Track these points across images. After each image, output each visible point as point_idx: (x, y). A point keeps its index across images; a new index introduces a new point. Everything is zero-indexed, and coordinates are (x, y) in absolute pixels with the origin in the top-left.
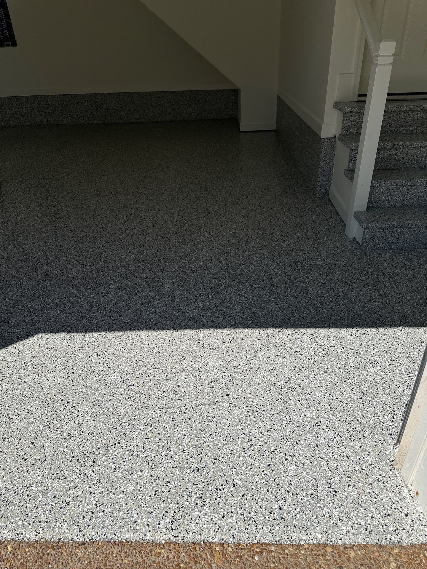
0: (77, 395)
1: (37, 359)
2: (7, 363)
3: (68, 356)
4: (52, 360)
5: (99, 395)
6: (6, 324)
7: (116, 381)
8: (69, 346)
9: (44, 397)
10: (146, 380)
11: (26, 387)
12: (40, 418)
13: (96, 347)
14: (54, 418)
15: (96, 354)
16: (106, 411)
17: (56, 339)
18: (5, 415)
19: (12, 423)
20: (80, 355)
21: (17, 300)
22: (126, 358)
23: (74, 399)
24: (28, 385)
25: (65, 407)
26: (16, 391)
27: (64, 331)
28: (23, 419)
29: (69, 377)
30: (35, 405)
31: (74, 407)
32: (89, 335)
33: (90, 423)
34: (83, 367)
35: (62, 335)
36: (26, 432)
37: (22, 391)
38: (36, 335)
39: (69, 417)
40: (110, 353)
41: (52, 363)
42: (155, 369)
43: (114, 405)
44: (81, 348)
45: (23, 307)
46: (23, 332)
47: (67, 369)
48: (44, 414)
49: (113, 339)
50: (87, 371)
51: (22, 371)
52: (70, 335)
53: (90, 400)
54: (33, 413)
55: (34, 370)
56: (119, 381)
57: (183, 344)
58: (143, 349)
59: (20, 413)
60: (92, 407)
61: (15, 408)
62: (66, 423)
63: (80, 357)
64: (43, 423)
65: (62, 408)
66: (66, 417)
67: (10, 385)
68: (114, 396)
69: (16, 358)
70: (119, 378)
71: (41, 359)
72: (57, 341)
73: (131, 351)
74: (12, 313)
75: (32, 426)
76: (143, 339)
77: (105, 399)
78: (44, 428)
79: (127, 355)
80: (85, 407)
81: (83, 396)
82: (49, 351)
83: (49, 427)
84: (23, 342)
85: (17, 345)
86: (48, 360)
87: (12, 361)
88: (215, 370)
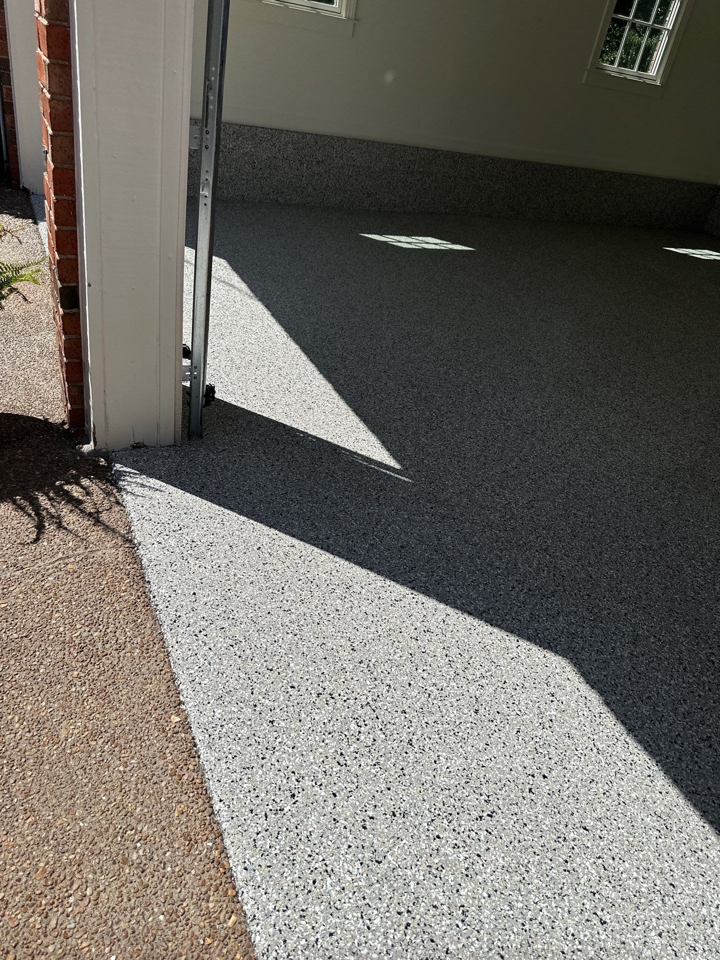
0: (512, 821)
1: (524, 696)
3: (566, 741)
4: (540, 721)
5: (540, 863)
6: (542, 599)
7: (586, 877)
8: (584, 727)
9: (474, 764)
10: (633, 944)
11: (471, 720)
12: (439, 790)
13: (618, 775)
14: (451, 814)
15: (606, 787)
16: (520, 905)
17: (577, 693)
19: (406, 753)
20: (582, 759)
21: (591, 577)
22: (641, 856)
23: (504, 821)
24: (475, 722)
25: (481, 817)
26: (455, 712)
27: (601, 693)
28: (421, 764)
29: (533, 776)
30: (453, 761)
31: (490, 833)
32: (630, 742)
33: (480, 891)
34: (567, 785)
35: (594, 697)
36: (403, 788)
37: (462, 721)
38: (560, 657)
39: (468, 841)
40: (629, 814)
41: (537, 725)
43: (541, 913)
44: (595, 750)
45: (589, 595)
46: (550, 634)
47: (543, 759)
48: (447, 791)
49: (658, 795)
50: (566, 799)
51: (491, 690)
52: (604, 709)
53: (519, 854)
54: (439, 772)
55: (504, 706)
56: (591, 883)
59: (427, 750)
60: (510, 870)
61: (430, 736)
62: (456, 845)
63: (578, 763)
64: (432, 803)
65: (475, 814)
66: (465, 836)
67: (458, 693)
68: (556, 896)
69: (502, 663)
70: (595, 878)
71: (530, 702)
72: (578, 698)
73: (665, 854)
74: (565, 590)
75: (419, 789)
77: (541, 883)
78: (427, 812)
79: (649, 853)
80: (503, 855)
81: (517, 833)
82: (552, 701)
83: (433, 820)
84: (535, 649)
85: (524, 644)
86: (534, 714)
87: (495, 661)
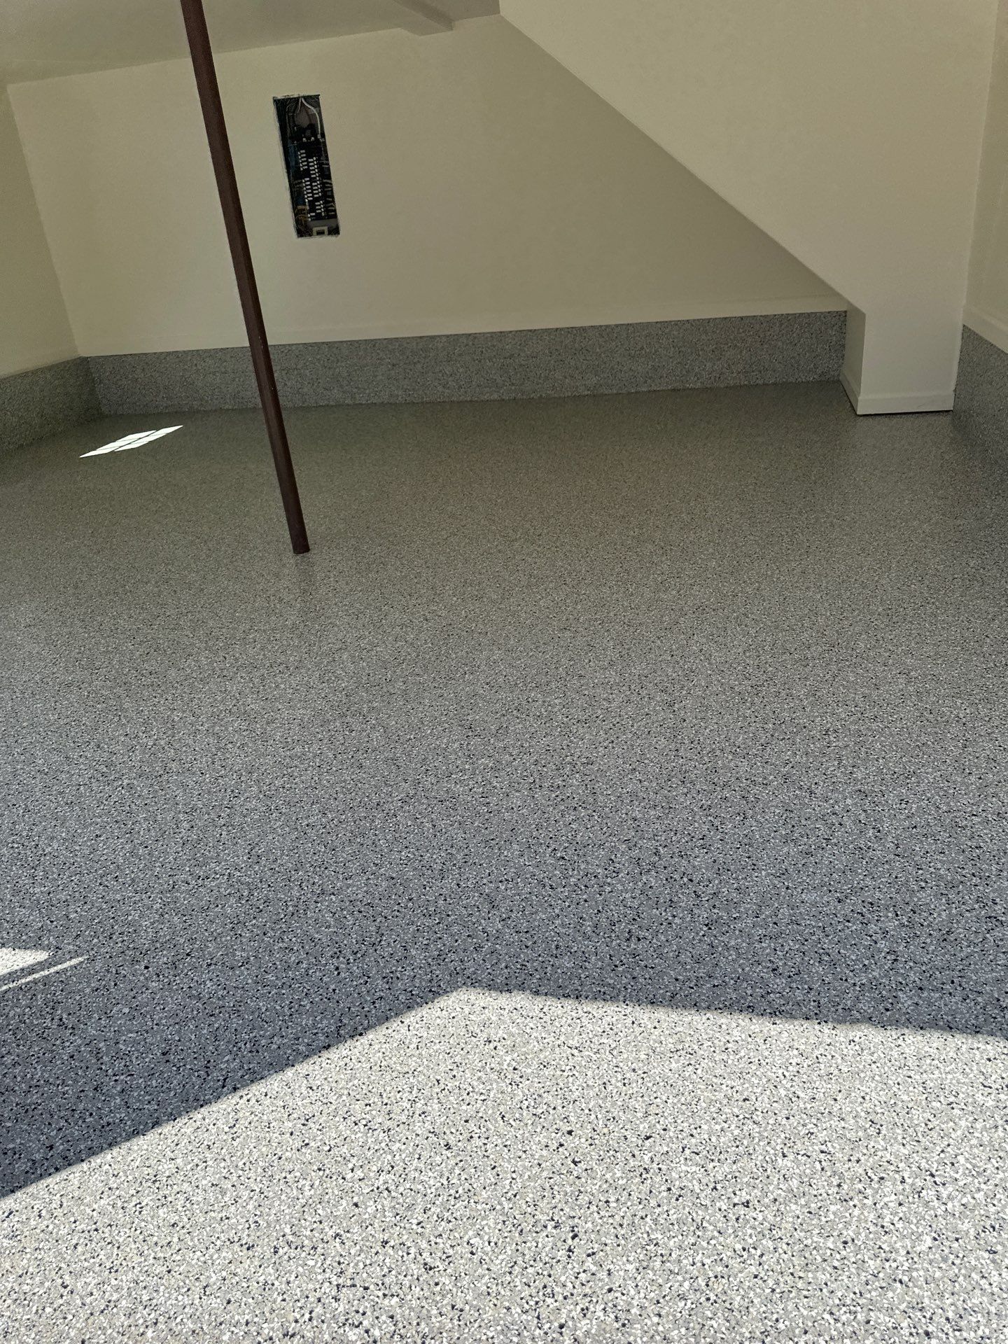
0: (596, 1214)
1: (468, 1075)
2: (394, 1074)
3: (547, 1073)
4: (508, 1082)
5: (655, 1221)
6: (376, 950)
7: (695, 1182)
8: (545, 1041)
9: (506, 1205)
10: (780, 1191)
11: (452, 1162)
12: (508, 1278)
13: (615, 1052)
14: (545, 1287)
15: (620, 1076)
16: (687, 1284)
17: (505, 1013)
18: (412, 1251)
19: (437, 1284)
20: (577, 1074)
21: (393, 878)
22: (704, 1105)
23: (589, 1224)
24: (459, 1158)
25: (570, 1250)
26: (430, 1174)
27: (522, 987)
28: (463, 1274)
29: (561, 1145)
30: (486, 1228)
31: (594, 1254)
32: (589, 1009)
33: (649, 1323)
34: (593, 1117)
35: (520, 999)
36: (476, 1325)
37: (447, 1174)
38: (454, 993)
39: (587, 1290)
40: (657, 1078)
41: (509, 1090)
42: (799, 1157)
43: (706, 1267)
44: (575, 1052)
45: (410, 900)
46: (421, 980)
47: (551, 1117)
48: (516, 1267)
49: (657, 1032)
50: (606, 1131)
51: (436, 1107)
52: (539, 1001)
53: (633, 1238)
54: (487, 1259)
55: (464, 1107)
56: (704, 1181)
57: (862, 1075)
58: (746, 1077)
59: (451, 1252)
60: (645, 1264)
61: (437, 1233)
62: (583, 1310)
63: (578, 1083)
64: (519, 1300)
65: (562, 1254)
66: (579, 1290)
67: (411, 1150)
68: (698, 1233)
69: (414, 1064)
70: (700, 1174)
71: (479, 1074)
72: (511, 1017)
73: (715, 1080)
74: (386, 918)
75: (491, 1304)
76: (740, 1043)
77: (676, 1239)
78: (524, 1316)
79: (705, 1094)
80: (625, 1259)
81: (611, 1221)
82: (495, 1048)
83: (538, 1318)
84: (424, 1011)
85: (411, 1018)
86: (495, 1081)
87: (406, 1069)
88: (983, 1186)
